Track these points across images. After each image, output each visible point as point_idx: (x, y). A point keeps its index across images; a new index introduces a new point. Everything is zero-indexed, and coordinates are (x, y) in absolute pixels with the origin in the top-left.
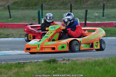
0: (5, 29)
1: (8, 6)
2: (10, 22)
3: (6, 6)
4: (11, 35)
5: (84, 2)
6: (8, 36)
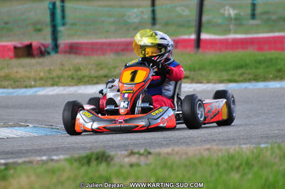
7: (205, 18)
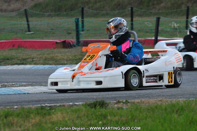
0: (20, 50)
1: (26, 10)
2: (28, 38)
3: (22, 10)
4: (29, 60)
5: (153, 4)
6: (25, 62)
7: (160, 28)
